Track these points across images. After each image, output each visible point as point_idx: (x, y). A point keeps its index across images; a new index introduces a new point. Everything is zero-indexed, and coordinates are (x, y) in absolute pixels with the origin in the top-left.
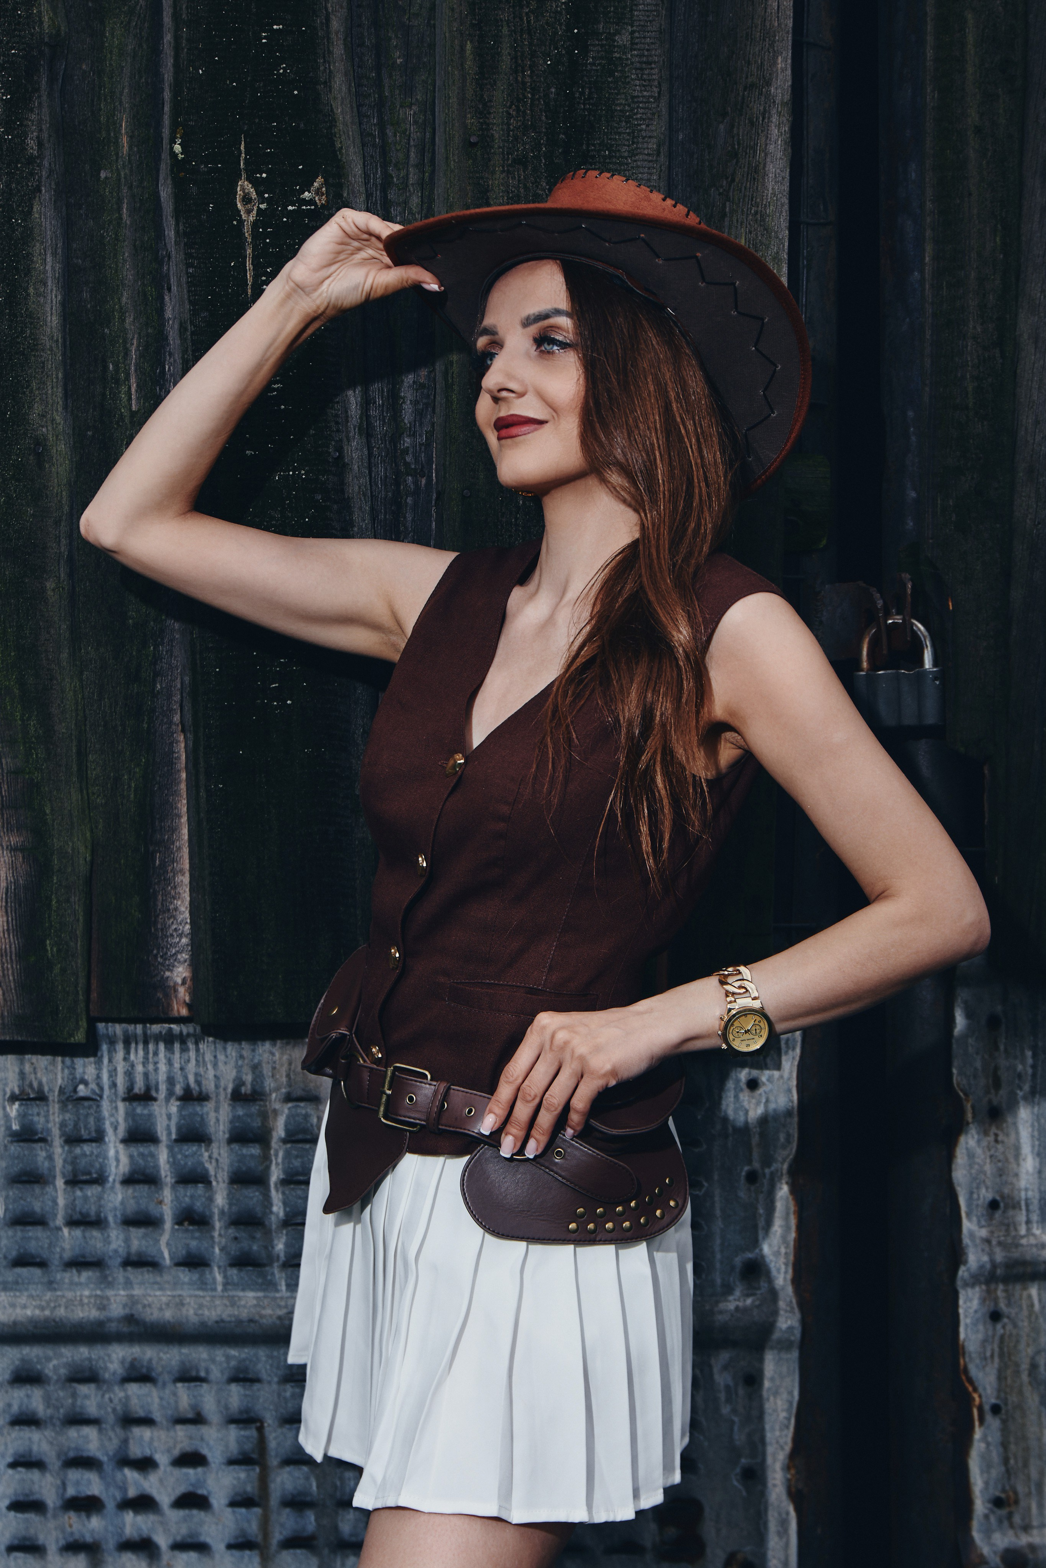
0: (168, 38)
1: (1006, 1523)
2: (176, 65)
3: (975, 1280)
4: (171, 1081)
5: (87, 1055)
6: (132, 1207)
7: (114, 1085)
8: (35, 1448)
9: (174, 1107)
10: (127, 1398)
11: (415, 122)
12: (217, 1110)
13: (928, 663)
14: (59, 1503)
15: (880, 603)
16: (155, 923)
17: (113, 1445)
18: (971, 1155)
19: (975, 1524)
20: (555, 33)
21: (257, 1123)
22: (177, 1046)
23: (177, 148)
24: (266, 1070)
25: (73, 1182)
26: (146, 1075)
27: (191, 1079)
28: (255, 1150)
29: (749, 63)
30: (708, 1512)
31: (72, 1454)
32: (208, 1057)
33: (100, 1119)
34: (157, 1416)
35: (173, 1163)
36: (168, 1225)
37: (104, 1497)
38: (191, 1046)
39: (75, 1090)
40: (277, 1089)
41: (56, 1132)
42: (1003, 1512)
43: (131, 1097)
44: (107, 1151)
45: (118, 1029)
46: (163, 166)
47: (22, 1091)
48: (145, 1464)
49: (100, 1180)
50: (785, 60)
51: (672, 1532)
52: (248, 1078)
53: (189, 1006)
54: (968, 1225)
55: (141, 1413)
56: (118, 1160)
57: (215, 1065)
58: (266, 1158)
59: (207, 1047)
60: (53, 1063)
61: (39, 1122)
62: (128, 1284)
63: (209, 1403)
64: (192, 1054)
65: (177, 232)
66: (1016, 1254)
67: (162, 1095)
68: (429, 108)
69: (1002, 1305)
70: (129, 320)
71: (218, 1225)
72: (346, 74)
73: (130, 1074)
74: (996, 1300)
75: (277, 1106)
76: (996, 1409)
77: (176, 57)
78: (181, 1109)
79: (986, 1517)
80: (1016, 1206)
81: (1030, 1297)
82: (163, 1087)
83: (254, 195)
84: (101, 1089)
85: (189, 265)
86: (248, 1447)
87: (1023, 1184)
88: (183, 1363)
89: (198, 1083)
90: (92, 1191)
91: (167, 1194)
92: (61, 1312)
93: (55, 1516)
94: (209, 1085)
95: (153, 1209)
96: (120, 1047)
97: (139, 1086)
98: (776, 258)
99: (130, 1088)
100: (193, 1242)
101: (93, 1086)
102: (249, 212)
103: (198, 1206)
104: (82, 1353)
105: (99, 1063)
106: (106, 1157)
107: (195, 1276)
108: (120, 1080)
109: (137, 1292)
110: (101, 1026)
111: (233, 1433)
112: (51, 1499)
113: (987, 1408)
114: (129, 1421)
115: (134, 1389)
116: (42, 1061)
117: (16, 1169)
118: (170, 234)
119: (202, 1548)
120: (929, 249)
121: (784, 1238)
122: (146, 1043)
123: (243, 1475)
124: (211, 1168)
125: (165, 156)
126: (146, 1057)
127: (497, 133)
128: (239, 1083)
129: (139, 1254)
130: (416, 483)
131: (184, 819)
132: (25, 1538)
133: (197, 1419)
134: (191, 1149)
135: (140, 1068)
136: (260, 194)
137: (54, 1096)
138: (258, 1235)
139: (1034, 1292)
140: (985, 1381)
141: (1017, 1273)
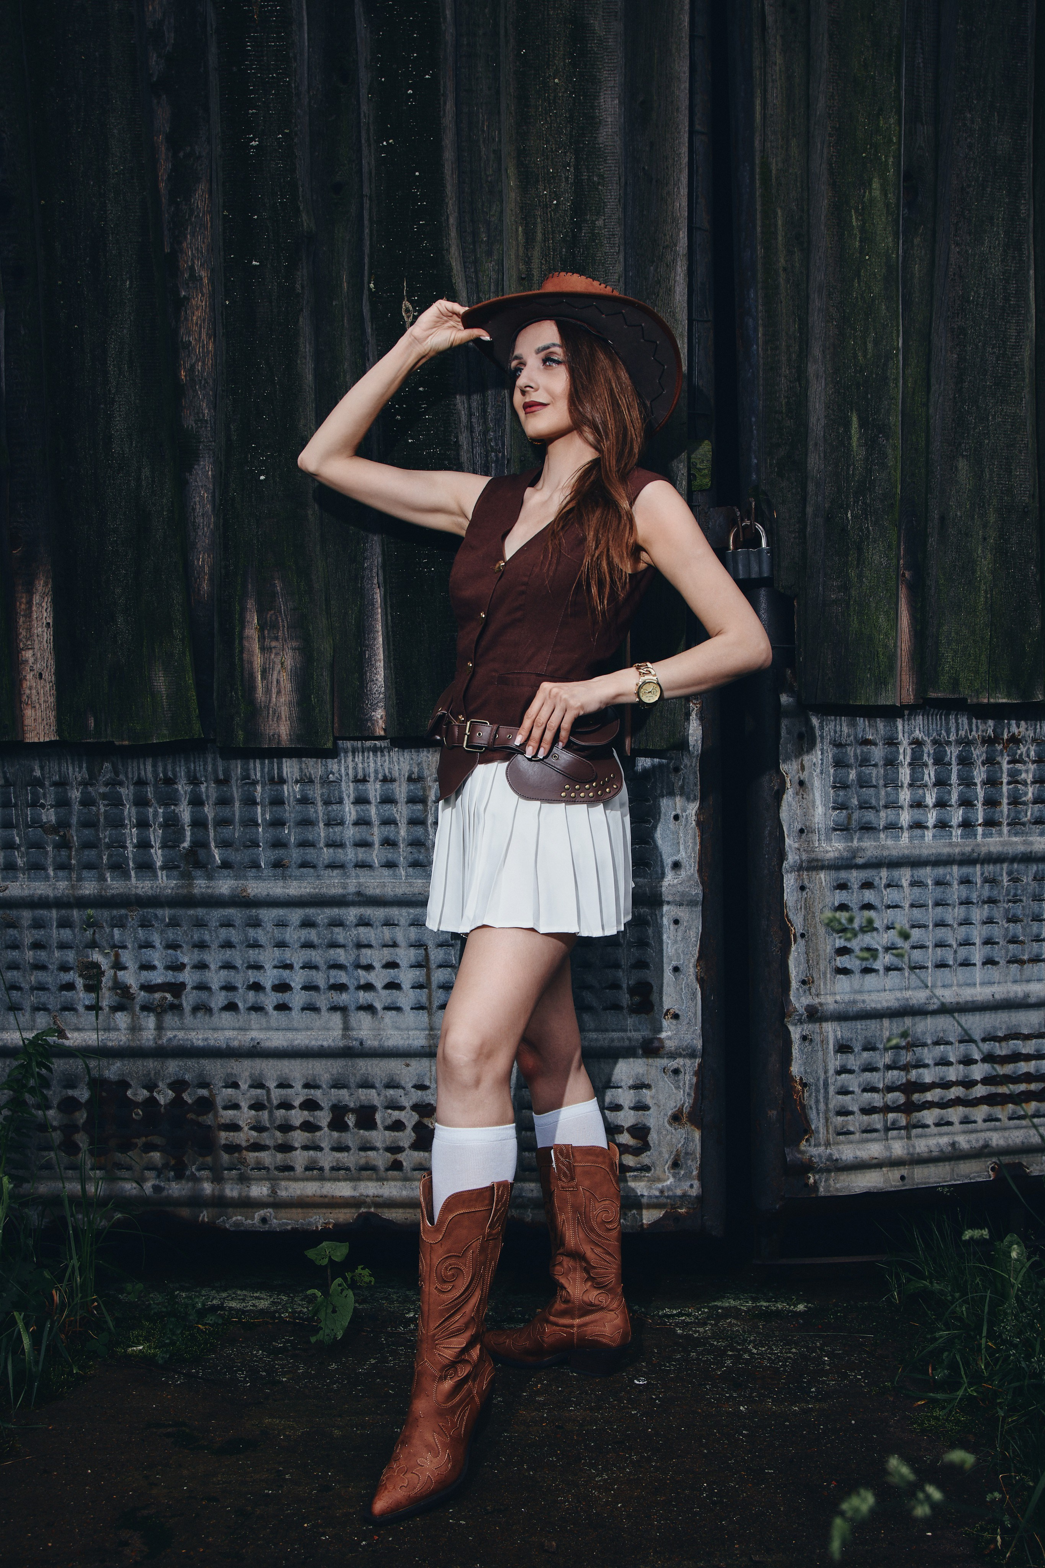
0: (367, 231)
1: (808, 993)
2: (371, 244)
3: (792, 869)
4: (376, 772)
5: (333, 758)
6: (358, 837)
7: (348, 774)
8: (313, 959)
9: (378, 785)
10: (358, 934)
11: (494, 270)
12: (400, 787)
13: (764, 544)
14: (326, 987)
15: (738, 514)
16: (366, 687)
17: (352, 958)
18: (790, 805)
19: (792, 993)
20: (565, 221)
21: (420, 793)
22: (379, 754)
23: (372, 285)
24: (425, 766)
25: (328, 824)
26: (364, 769)
27: (387, 771)
28: (420, 807)
29: (665, 235)
30: (655, 988)
31: (331, 962)
32: (395, 759)
33: (341, 792)
34: (374, 943)
35: (378, 814)
36: (377, 846)
37: (348, 984)
38: (386, 754)
39: (328, 778)
40: (431, 775)
41: (319, 799)
42: (807, 987)
43: (356, 781)
44: (344, 808)
45: (349, 744)
46: (365, 296)
47: (301, 779)
48: (369, 968)
49: (342, 823)
50: (684, 232)
51: (637, 999)
52: (416, 770)
53: (385, 730)
54: (788, 841)
55: (366, 943)
56: (350, 813)
57: (399, 763)
58: (426, 811)
59: (395, 754)
60: (316, 763)
61: (310, 793)
62: (357, 876)
63: (400, 935)
64: (387, 758)
65: (372, 329)
66: (813, 856)
67: (372, 779)
68: (500, 263)
69: (806, 882)
70: (348, 377)
71: (402, 846)
72: (458, 246)
73: (355, 768)
74: (803, 880)
75: (431, 784)
76: (803, 935)
77: (371, 240)
78: (382, 786)
79: (798, 989)
80: (813, 832)
81: (820, 878)
82: (372, 775)
83: (411, 308)
84: (341, 776)
85: (378, 346)
86: (420, 958)
87: (816, 820)
88: (386, 916)
89: (390, 773)
90: (338, 829)
91: (376, 830)
92: (324, 890)
93: (324, 993)
94: (396, 774)
95: (369, 839)
96: (350, 754)
97: (360, 775)
98: (681, 335)
99: (356, 776)
100: (390, 854)
101: (337, 775)
102: (408, 317)
103: (392, 836)
104: (335, 912)
105: (339, 762)
106: (344, 812)
107: (391, 872)
108: (351, 772)
109: (362, 880)
110: (340, 742)
111: (412, 952)
112: (322, 984)
113: (798, 935)
114: (360, 946)
115: (361, 929)
116: (311, 762)
117: (299, 818)
118: (369, 331)
119: (398, 1009)
120: (760, 329)
121: (693, 849)
122: (363, 752)
123: (418, 973)
124: (398, 817)
125: (366, 292)
126: (363, 760)
127: (535, 272)
128: (411, 773)
129: (363, 862)
130: (496, 456)
131: (380, 633)
132: (310, 1004)
133: (395, 945)
134: (387, 807)
135: (360, 765)
136: (414, 308)
137: (317, 780)
138: (423, 851)
139: (822, 876)
140: (797, 921)
141: (814, 865)
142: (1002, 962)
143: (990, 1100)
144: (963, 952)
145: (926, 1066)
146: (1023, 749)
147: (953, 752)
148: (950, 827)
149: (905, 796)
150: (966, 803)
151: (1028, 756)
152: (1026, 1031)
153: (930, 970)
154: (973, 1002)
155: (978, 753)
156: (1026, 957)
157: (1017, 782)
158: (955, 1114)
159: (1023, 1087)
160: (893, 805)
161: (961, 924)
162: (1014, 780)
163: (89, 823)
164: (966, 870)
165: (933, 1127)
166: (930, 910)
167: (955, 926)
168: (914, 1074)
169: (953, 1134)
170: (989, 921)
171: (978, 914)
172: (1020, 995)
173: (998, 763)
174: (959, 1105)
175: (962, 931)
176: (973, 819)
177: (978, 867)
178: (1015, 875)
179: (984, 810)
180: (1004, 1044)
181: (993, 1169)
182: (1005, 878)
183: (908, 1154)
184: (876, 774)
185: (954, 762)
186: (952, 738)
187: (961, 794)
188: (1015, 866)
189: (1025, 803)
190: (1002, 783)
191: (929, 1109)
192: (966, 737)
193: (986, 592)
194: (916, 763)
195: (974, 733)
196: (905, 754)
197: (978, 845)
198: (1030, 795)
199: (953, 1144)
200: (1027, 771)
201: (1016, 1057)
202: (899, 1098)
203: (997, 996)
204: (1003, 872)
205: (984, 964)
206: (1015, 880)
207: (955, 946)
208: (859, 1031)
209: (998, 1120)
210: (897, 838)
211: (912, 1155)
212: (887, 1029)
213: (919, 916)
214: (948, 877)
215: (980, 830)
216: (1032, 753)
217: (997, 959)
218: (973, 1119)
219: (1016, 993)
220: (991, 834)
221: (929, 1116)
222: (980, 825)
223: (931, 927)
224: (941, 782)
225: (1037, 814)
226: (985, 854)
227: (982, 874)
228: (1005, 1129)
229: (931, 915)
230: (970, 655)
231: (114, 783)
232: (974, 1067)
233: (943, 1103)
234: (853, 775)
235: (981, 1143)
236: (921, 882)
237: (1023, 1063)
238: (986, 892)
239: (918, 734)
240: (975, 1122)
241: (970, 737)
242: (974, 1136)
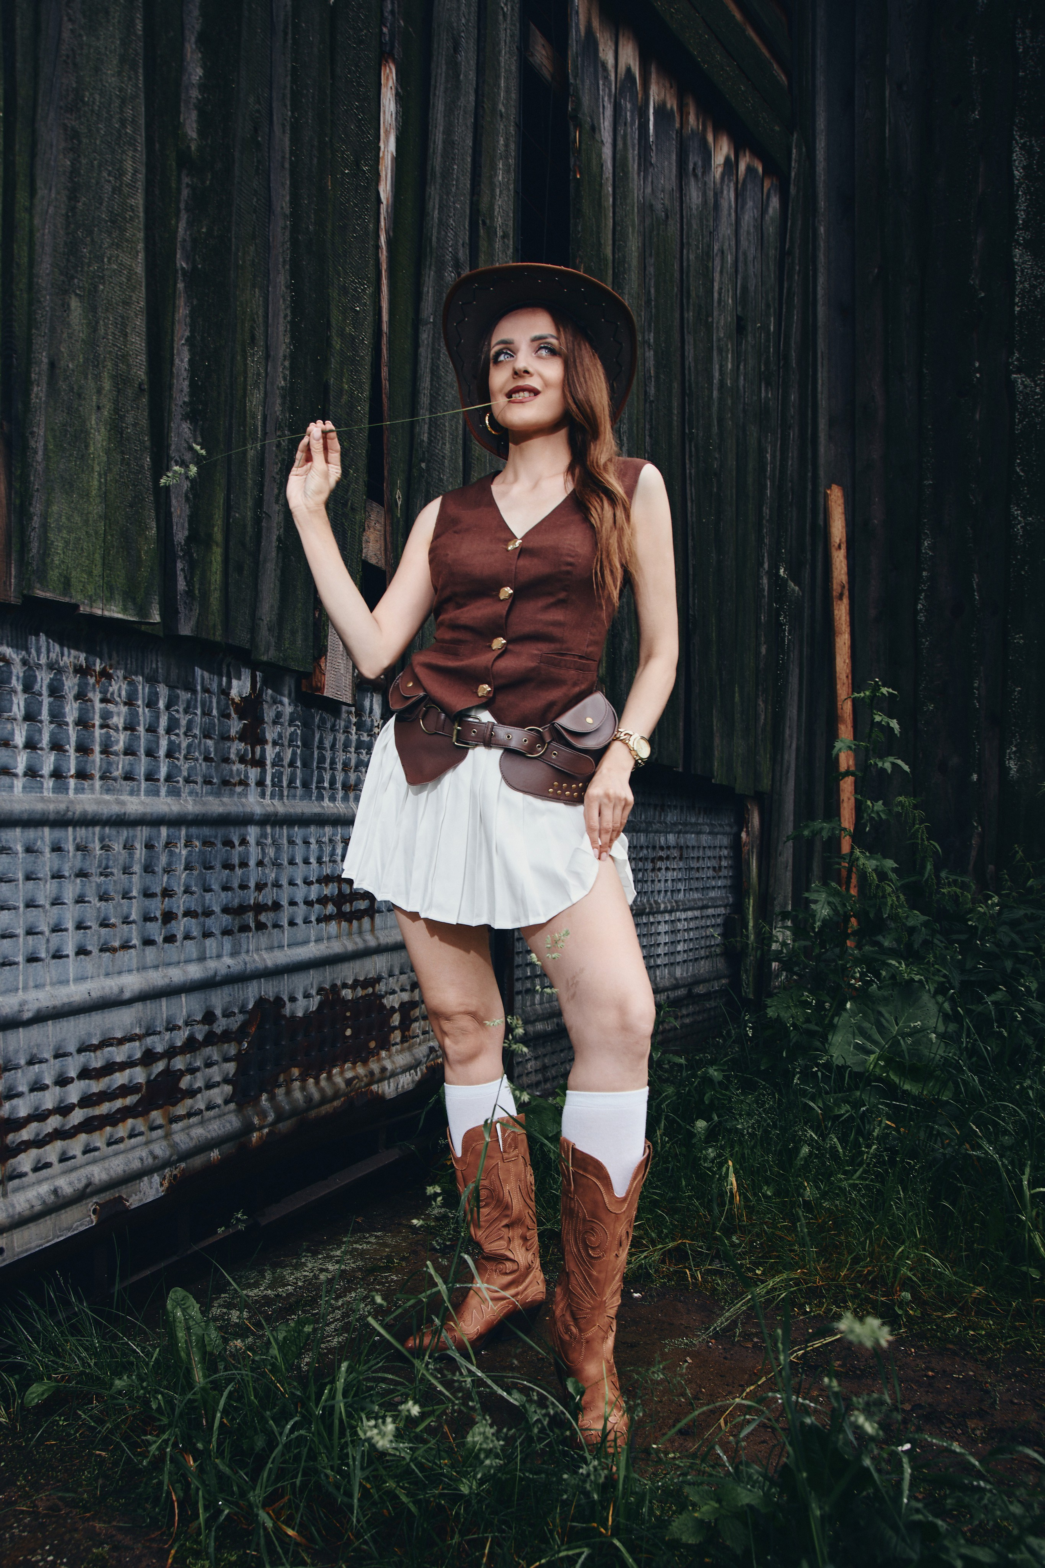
142: (95, 952)
143: (89, 1126)
144: (55, 941)
145: (19, 1095)
147: (43, 679)
148: (42, 776)
150: (57, 746)
151: (120, 696)
152: (119, 1035)
153: (21, 966)
154: (70, 1004)
155: (70, 684)
156: (117, 944)
157: (108, 726)
158: (51, 1152)
159: (119, 1103)
161: (53, 904)
162: (105, 723)
164: (58, 833)
165: (31, 1174)
166: (21, 886)
167: (48, 906)
169: (53, 1177)
170: (81, 899)
171: (69, 891)
172: (116, 990)
173: (91, 700)
174: (57, 1139)
175: (53, 914)
176: (65, 769)
177: (70, 829)
178: (107, 842)
179: (77, 757)
180: (99, 1053)
181: (95, 1211)
182: (97, 845)
183: (8, 1217)
185: (45, 692)
186: (43, 661)
187: (52, 735)
188: (107, 830)
189: (116, 754)
190: (94, 726)
191: (25, 1151)
192: (57, 662)
193: (100, 475)
195: (65, 658)
197: (72, 802)
198: (121, 744)
199: (55, 1192)
200: (119, 714)
201: (110, 1068)
203: (93, 994)
204: (95, 838)
205: (78, 953)
206: (105, 848)
207: (47, 933)
209: (96, 1149)
211: (12, 1217)
213: (8, 894)
214: (39, 843)
215: (72, 782)
216: (123, 693)
217: (89, 948)
218: (71, 1154)
219: (111, 988)
220: (83, 789)
221: (25, 1161)
222: (72, 776)
223: (21, 909)
224: (31, 717)
225: (127, 768)
226: (80, 813)
227: (74, 839)
228: (104, 1158)
229: (20, 893)
230: (82, 549)
232: (70, 1087)
233: (40, 1141)
235: (84, 1181)
236: (10, 849)
237: (117, 1074)
238: (77, 863)
240: (74, 1157)
241: (62, 664)
242: (74, 1176)
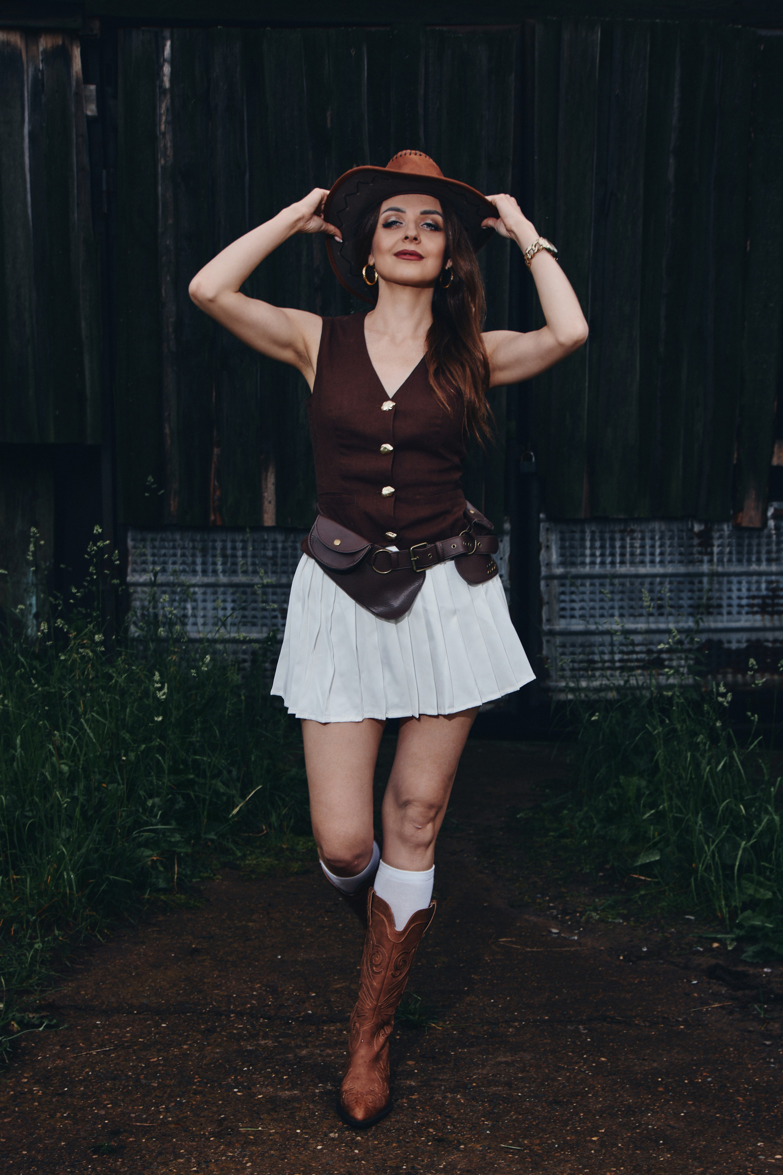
1: (549, 624)
3: (544, 578)
13: (534, 460)
18: (543, 555)
19: (543, 624)
42: (549, 622)
54: (543, 568)
66: (552, 574)
69: (549, 584)
74: (548, 582)
76: (547, 603)
80: (552, 565)
81: (554, 582)
87: (553, 560)
139: (556, 582)
140: (546, 598)
141: (551, 577)
142: (627, 616)
143: (622, 668)
144: (611, 611)
145: (596, 654)
146: (635, 535)
147: (607, 536)
148: (606, 564)
149: (588, 552)
150: (613, 555)
152: (637, 643)
153: (597, 618)
154: (615, 630)
155: (618, 536)
156: (636, 614)
158: (607, 673)
159: (634, 664)
160: (583, 555)
161: (610, 601)
162: (632, 546)
163: (284, 556)
164: (612, 580)
165: (598, 677)
167: (608, 601)
168: (591, 657)
169: (607, 680)
170: (622, 600)
171: (617, 597)
172: (634, 628)
174: (609, 670)
175: (610, 604)
176: (615, 561)
177: (617, 579)
178: (633, 583)
180: (628, 647)
182: (628, 584)
184: (577, 543)
187: (610, 552)
188: (632, 579)
189: (637, 555)
190: (627, 547)
191: (597, 670)
194: (593, 540)
195: (616, 528)
196: (588, 536)
197: (617, 571)
198: (638, 552)
199: (607, 685)
201: (632, 652)
202: (585, 665)
203: (625, 629)
204: (627, 582)
205: (619, 616)
207: (608, 609)
208: (569, 639)
210: (584, 567)
211: (592, 688)
212: (580, 639)
213: (593, 597)
214: (605, 583)
215: (618, 565)
217: (625, 614)
218: (614, 675)
220: (622, 567)
221: (597, 673)
222: (618, 563)
224: (603, 547)
225: (642, 559)
226: (620, 574)
227: (619, 582)
229: (598, 597)
231: (294, 542)
232: (615, 655)
233: (603, 669)
234: (567, 544)
235: (617, 685)
237: (635, 655)
238: (620, 588)
239: (593, 528)
241: (615, 530)
242: (614, 682)
